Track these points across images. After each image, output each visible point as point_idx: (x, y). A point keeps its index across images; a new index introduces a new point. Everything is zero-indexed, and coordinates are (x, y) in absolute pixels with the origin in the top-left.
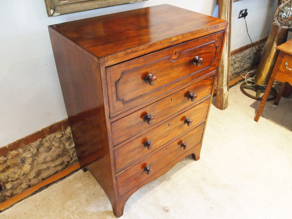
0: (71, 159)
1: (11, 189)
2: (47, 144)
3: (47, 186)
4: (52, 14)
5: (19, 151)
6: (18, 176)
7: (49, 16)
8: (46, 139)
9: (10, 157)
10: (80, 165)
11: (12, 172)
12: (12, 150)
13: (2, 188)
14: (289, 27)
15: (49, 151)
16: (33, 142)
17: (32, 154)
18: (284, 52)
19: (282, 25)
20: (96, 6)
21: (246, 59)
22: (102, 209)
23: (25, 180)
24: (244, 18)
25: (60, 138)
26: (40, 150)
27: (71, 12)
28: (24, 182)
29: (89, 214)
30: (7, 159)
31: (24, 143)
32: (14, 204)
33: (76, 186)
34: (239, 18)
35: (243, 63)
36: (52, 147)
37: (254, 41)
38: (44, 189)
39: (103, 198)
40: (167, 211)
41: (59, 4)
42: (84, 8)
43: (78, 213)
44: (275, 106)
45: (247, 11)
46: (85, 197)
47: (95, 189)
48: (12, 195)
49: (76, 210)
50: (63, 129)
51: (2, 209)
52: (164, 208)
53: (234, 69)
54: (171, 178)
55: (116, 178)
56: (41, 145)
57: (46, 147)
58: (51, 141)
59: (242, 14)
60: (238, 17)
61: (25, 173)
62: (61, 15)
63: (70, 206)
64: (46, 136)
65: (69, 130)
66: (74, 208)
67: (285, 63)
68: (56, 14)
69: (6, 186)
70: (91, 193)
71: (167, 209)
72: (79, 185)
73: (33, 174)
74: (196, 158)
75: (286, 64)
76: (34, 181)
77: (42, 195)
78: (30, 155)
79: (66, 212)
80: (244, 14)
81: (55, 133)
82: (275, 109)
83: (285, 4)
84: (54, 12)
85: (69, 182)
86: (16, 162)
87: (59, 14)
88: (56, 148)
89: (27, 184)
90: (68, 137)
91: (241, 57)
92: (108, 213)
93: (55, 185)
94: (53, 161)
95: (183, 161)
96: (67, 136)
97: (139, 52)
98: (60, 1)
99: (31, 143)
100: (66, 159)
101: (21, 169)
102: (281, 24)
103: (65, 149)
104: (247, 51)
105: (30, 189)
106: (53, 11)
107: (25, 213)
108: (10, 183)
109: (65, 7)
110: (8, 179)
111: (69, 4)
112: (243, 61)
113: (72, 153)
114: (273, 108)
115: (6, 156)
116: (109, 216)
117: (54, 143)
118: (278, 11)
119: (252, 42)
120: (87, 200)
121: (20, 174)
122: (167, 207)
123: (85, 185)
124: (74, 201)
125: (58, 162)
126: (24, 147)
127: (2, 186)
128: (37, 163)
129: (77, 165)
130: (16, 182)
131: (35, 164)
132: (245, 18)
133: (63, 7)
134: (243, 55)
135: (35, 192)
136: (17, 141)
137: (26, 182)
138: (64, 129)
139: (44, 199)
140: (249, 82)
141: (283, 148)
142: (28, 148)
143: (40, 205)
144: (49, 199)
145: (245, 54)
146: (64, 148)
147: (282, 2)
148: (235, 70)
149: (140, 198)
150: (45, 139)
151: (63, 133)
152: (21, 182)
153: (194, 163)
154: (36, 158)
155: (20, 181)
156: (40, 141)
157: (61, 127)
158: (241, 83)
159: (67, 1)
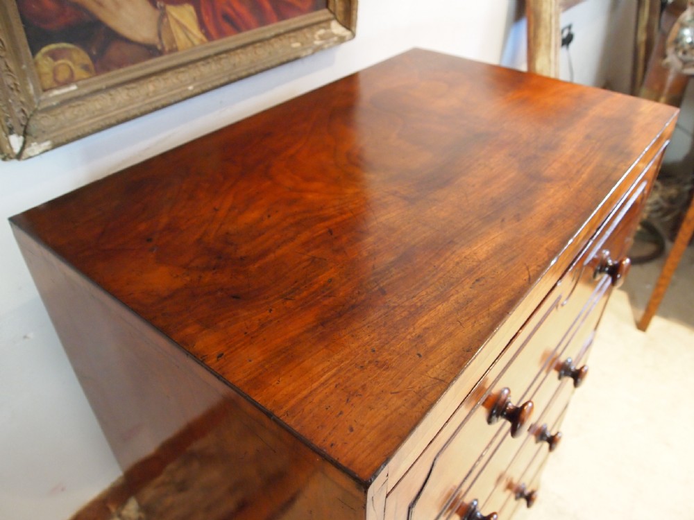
4: (17, 149)
19: (687, 65)
20: (191, 88)
24: (564, 47)
27: (95, 127)
41: (44, 105)
42: (147, 101)
50: (114, 510)
62: (56, 146)
68: (35, 148)
84: (25, 143)
87: (47, 144)
98: (45, 90)
102: (684, 63)
106: (21, 138)
109: (68, 113)
111: (86, 95)
132: (567, 46)
133: (63, 112)
159: (73, 87)
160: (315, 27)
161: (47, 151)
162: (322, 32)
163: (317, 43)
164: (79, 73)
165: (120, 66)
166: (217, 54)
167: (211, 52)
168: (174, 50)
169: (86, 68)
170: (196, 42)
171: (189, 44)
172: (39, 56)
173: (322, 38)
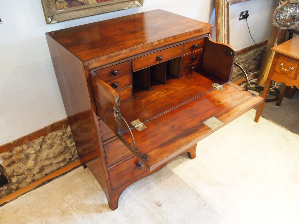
0: (73, 156)
1: (17, 182)
2: (49, 142)
3: (49, 181)
4: (50, 21)
5: (23, 147)
6: (22, 171)
7: (47, 24)
8: (48, 137)
9: (14, 153)
10: (81, 162)
11: (17, 167)
12: (16, 146)
14: (288, 28)
15: (52, 149)
16: (36, 139)
17: (36, 150)
18: (279, 53)
19: (281, 26)
20: (91, 13)
21: (250, 60)
22: (99, 202)
23: (29, 175)
24: (245, 19)
25: (61, 136)
26: (43, 147)
27: (67, 19)
28: (29, 176)
29: (86, 207)
30: (12, 155)
31: (28, 140)
32: (18, 197)
33: (76, 181)
34: (240, 19)
35: (248, 65)
36: (54, 145)
37: (258, 42)
38: (47, 183)
39: (100, 192)
40: (160, 205)
41: (56, 13)
42: (80, 15)
43: (77, 205)
44: (276, 107)
45: (249, 13)
46: (84, 191)
47: (94, 184)
48: (17, 189)
49: (74, 202)
50: (64, 127)
51: (8, 201)
52: (157, 203)
53: (238, 70)
55: (108, 171)
56: (44, 142)
57: (49, 144)
58: (53, 138)
59: (243, 16)
60: (238, 19)
61: (29, 168)
62: (58, 22)
63: (69, 199)
64: (48, 133)
65: (69, 129)
66: (73, 200)
68: (53, 22)
69: (11, 179)
70: (90, 187)
71: (159, 203)
72: (79, 180)
73: (36, 170)
74: (192, 157)
75: (282, 64)
76: (38, 176)
77: (44, 189)
78: (33, 152)
79: (66, 204)
80: (245, 16)
81: (57, 131)
82: (276, 110)
83: (283, 5)
85: (70, 178)
86: (21, 157)
87: (56, 21)
88: (57, 145)
89: (32, 179)
90: (69, 136)
91: (244, 59)
92: (103, 206)
93: (57, 180)
94: (55, 157)
95: (180, 160)
96: (68, 134)
98: (57, 10)
99: (35, 140)
100: (68, 156)
101: (26, 164)
103: (67, 146)
104: (251, 53)
105: (33, 183)
106: (51, 19)
107: (28, 205)
108: (15, 177)
109: (62, 15)
110: (13, 173)
111: (66, 12)
112: (247, 63)
113: (73, 150)
115: (11, 152)
116: (105, 209)
117: (55, 140)
118: (276, 12)
119: (256, 43)
120: (85, 194)
121: (25, 169)
122: (160, 202)
123: (84, 180)
124: (73, 195)
125: (60, 159)
126: (27, 143)
127: (8, 180)
128: (40, 160)
129: (78, 162)
130: (21, 176)
131: (39, 160)
132: (246, 20)
133: (60, 15)
134: (246, 56)
135: (38, 186)
136: (21, 138)
137: (31, 177)
138: (65, 127)
139: (46, 192)
140: (252, 83)
141: (281, 147)
142: (31, 145)
143: (42, 198)
144: (50, 193)
145: (250, 55)
146: (66, 146)
147: (279, 3)
148: (239, 72)
149: (135, 193)
150: (47, 136)
151: (65, 131)
152: (25, 176)
153: (190, 161)
154: (39, 154)
155: (24, 176)
156: (43, 138)
157: (62, 125)
158: (244, 84)
159: (63, 10)
160: (130, 2)
161: (56, 23)
162: (132, 3)
163: (130, 6)
164: (65, 7)
165: (75, 6)
166: (99, 6)
167: (98, 5)
168: (88, 4)
169: (67, 6)
170: (94, 3)
171: (92, 3)
172: (57, 2)
173: (131, 5)
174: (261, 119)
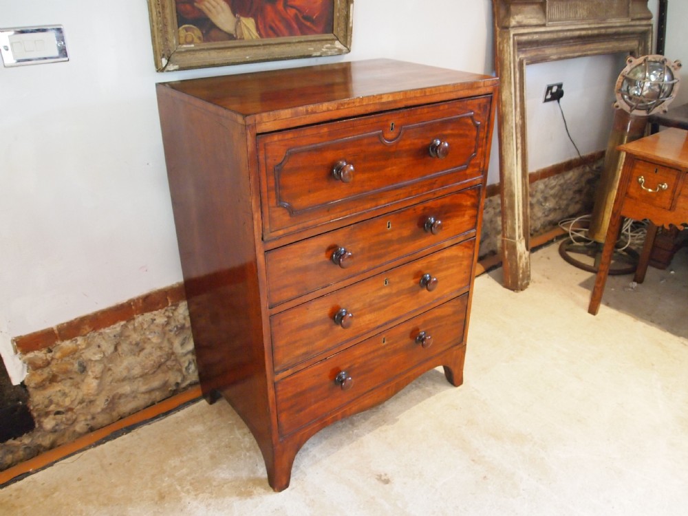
0: (184, 378)
1: (54, 431)
2: (135, 337)
3: (129, 429)
4: (164, 66)
5: (78, 343)
6: (70, 403)
7: (157, 71)
8: (134, 324)
9: (58, 355)
10: (202, 390)
11: (60, 391)
12: (63, 338)
13: (33, 424)
14: (648, 112)
15: (139, 354)
16: (108, 326)
17: (104, 354)
18: (635, 156)
19: (633, 108)
20: (247, 57)
21: (571, 192)
22: (244, 474)
23: (84, 414)
24: (556, 101)
25: (163, 325)
26: (120, 349)
28: (82, 418)
29: (214, 483)
30: (52, 359)
31: (90, 327)
32: (56, 462)
33: (191, 429)
34: (546, 100)
35: (565, 202)
36: (146, 345)
37: (585, 153)
38: (123, 434)
39: (248, 454)
40: (387, 482)
41: (179, 50)
43: (192, 481)
44: (635, 284)
45: (564, 88)
46: (210, 452)
47: (232, 437)
48: (52, 446)
49: (187, 475)
50: (170, 304)
51: (31, 470)
52: (380, 476)
53: (544, 213)
54: (398, 420)
55: (275, 384)
56: (121, 336)
57: (134, 342)
58: (145, 329)
59: (552, 93)
60: (542, 99)
61: (85, 397)
62: (181, 69)
63: (175, 467)
64: (135, 316)
65: (182, 310)
66: (185, 471)
67: (638, 178)
68: (171, 67)
69: (42, 422)
70: (223, 444)
71: (386, 478)
72: (199, 428)
73: (101, 404)
74: (456, 381)
75: (642, 179)
76: (101, 419)
77: (116, 446)
78: (97, 357)
79: (167, 479)
80: (555, 94)
81: (153, 312)
82: (635, 290)
83: (634, 66)
84: (167, 63)
85: (177, 423)
86: (69, 367)
87: (176, 67)
88: (153, 348)
89: (88, 425)
90: (179, 326)
91: (557, 188)
92: (256, 482)
93: (146, 427)
94: (143, 376)
95: (427, 388)
96: (177, 323)
97: (319, 115)
98: (180, 44)
99: (104, 328)
100: (173, 378)
101: (79, 388)
102: (631, 106)
103: (173, 353)
104: (571, 175)
105: (92, 435)
106: (167, 61)
107: (79, 479)
108: (51, 416)
109: (188, 56)
110: (47, 407)
111: (197, 50)
112: (564, 197)
113: (186, 364)
114: (632, 288)
115: (50, 351)
116: (258, 488)
117: (149, 334)
118: (622, 80)
119: (582, 155)
120: (212, 457)
121: (75, 399)
122: (386, 475)
123: (210, 429)
124: (185, 458)
125: (156, 383)
126: (88, 335)
127: (36, 420)
128: (111, 379)
129: (197, 392)
130: (64, 416)
131: (108, 379)
132: (559, 102)
133: (186, 56)
134: (562, 181)
135: (103, 439)
136: (76, 319)
137: (86, 420)
138: (172, 306)
139: (122, 452)
140: (579, 239)
141: (653, 365)
142: (95, 340)
143: (111, 464)
144: (131, 454)
145: (569, 181)
146: (170, 351)
147: (627, 62)
148: (547, 216)
149: (329, 456)
150: (132, 322)
151: (171, 315)
152: (74, 417)
153: (452, 391)
154: (110, 365)
155: (72, 416)
156: (122, 326)
157: (167, 300)
158: (560, 242)
159: (193, 46)
160: (324, 42)
161: (176, 70)
162: (329, 45)
163: (324, 50)
164: (196, 40)
165: (215, 40)
166: (264, 45)
167: (261, 43)
168: (242, 39)
169: (199, 38)
170: (254, 37)
171: (250, 38)
172: (181, 28)
173: (327, 48)
174: (603, 309)
